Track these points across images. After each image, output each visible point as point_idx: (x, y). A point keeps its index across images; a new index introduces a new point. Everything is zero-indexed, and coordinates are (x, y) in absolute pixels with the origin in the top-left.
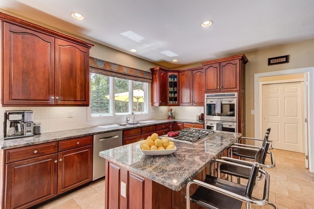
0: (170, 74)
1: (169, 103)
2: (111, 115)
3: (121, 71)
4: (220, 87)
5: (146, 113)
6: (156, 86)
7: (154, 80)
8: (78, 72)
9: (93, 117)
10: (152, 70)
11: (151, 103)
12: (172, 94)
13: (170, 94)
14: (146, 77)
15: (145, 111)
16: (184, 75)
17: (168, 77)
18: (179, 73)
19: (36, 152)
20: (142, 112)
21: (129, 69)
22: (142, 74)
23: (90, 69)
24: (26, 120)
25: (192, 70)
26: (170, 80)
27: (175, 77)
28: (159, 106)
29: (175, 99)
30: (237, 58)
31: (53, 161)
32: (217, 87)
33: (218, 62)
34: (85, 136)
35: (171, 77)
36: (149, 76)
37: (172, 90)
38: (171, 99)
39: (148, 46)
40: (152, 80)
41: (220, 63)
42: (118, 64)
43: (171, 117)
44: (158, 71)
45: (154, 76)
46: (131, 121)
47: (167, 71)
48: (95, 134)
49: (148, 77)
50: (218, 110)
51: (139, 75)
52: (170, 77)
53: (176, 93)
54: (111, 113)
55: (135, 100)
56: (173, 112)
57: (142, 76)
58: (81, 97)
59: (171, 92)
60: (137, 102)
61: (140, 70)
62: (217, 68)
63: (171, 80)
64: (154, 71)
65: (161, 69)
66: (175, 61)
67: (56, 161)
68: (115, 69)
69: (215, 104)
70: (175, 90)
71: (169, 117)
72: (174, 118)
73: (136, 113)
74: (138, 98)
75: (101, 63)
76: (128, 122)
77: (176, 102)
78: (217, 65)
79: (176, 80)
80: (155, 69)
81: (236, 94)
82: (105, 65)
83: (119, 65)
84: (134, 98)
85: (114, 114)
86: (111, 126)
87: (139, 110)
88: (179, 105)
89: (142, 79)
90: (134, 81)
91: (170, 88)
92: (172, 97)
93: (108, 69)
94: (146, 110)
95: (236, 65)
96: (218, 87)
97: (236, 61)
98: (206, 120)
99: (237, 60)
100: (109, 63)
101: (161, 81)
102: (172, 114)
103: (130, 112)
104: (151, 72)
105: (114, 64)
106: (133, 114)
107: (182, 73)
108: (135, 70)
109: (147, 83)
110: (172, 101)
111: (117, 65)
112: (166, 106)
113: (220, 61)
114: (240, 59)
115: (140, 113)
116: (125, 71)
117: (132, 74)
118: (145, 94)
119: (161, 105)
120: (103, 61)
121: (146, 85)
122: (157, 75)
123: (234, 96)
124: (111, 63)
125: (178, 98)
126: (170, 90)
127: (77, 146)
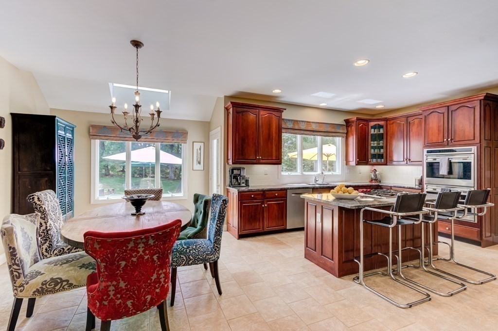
0: (372, 124)
1: (370, 161)
2: (299, 174)
3: (309, 128)
4: (447, 140)
5: (338, 174)
6: (353, 141)
7: (350, 133)
8: (274, 135)
9: (283, 175)
10: (347, 121)
11: (345, 162)
12: (376, 150)
13: (373, 150)
14: (338, 131)
15: (337, 171)
16: (394, 124)
17: (370, 127)
18: (387, 121)
19: (253, 196)
20: (333, 173)
21: (318, 124)
22: (334, 128)
23: (283, 130)
24: (241, 175)
25: (408, 117)
26: (372, 131)
27: (380, 127)
28: (356, 165)
29: (380, 156)
30: (476, 99)
31: (261, 205)
32: (443, 140)
33: (445, 105)
34: (282, 190)
35: (374, 127)
36: (343, 129)
37: (375, 145)
38: (374, 156)
39: (340, 99)
40: (347, 133)
41: (448, 106)
42: (306, 120)
43: (375, 180)
44: (355, 122)
45: (349, 129)
46: (320, 182)
47: (368, 121)
48: (288, 189)
49: (341, 131)
50: (443, 171)
51: (329, 129)
52: (372, 127)
53: (383, 148)
54: (298, 172)
55: (325, 158)
56: (377, 173)
57: (333, 130)
58: (276, 157)
59: (374, 148)
60: (326, 161)
61: (331, 124)
62: (443, 113)
63: (374, 132)
64: (349, 122)
65: (358, 119)
66: (380, 107)
67: (263, 206)
68: (303, 126)
69: (439, 163)
70: (381, 145)
71: (372, 180)
72: (380, 181)
73: (326, 173)
74: (328, 156)
75: (290, 123)
76: (317, 182)
77: (383, 160)
78: (444, 110)
79: (382, 131)
80: (350, 120)
81: (474, 149)
82: (293, 124)
83: (307, 122)
84: (324, 156)
85: (302, 173)
86: (300, 185)
87: (329, 170)
88: (386, 164)
89: (334, 134)
90: (324, 137)
91: (372, 142)
92: (376, 154)
93: (296, 127)
94: (339, 170)
95: (474, 108)
96: (445, 140)
97: (475, 103)
98: (426, 184)
99: (476, 101)
100: (297, 121)
101: (359, 135)
102: (376, 176)
103: (319, 172)
104: (345, 124)
105: (302, 121)
106: (322, 173)
107: (392, 122)
108: (325, 125)
109: (340, 138)
110: (376, 158)
111: (305, 122)
112: (366, 165)
113: (448, 104)
114: (480, 100)
115: (330, 173)
116: (314, 127)
117: (321, 129)
118: (337, 150)
119: (358, 164)
120: (292, 120)
121: (339, 140)
122: (353, 127)
123: (471, 151)
124: (300, 121)
125: (385, 155)
126: (372, 145)
127: (276, 197)
